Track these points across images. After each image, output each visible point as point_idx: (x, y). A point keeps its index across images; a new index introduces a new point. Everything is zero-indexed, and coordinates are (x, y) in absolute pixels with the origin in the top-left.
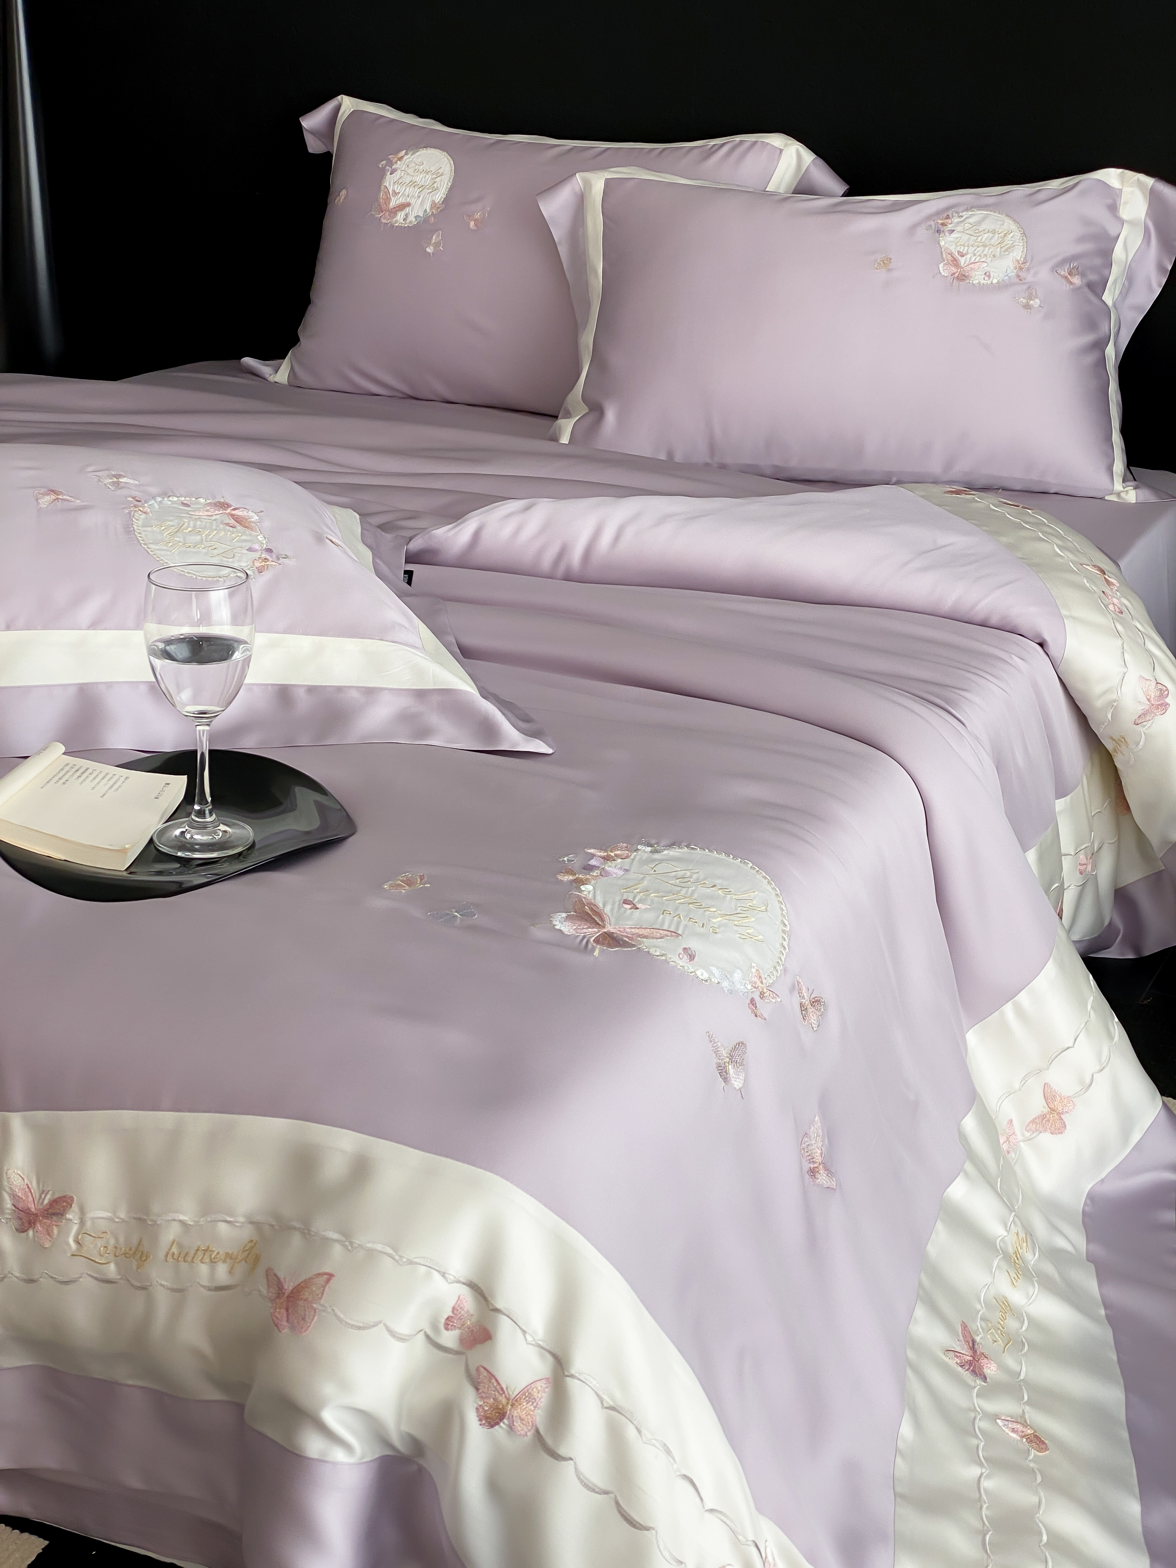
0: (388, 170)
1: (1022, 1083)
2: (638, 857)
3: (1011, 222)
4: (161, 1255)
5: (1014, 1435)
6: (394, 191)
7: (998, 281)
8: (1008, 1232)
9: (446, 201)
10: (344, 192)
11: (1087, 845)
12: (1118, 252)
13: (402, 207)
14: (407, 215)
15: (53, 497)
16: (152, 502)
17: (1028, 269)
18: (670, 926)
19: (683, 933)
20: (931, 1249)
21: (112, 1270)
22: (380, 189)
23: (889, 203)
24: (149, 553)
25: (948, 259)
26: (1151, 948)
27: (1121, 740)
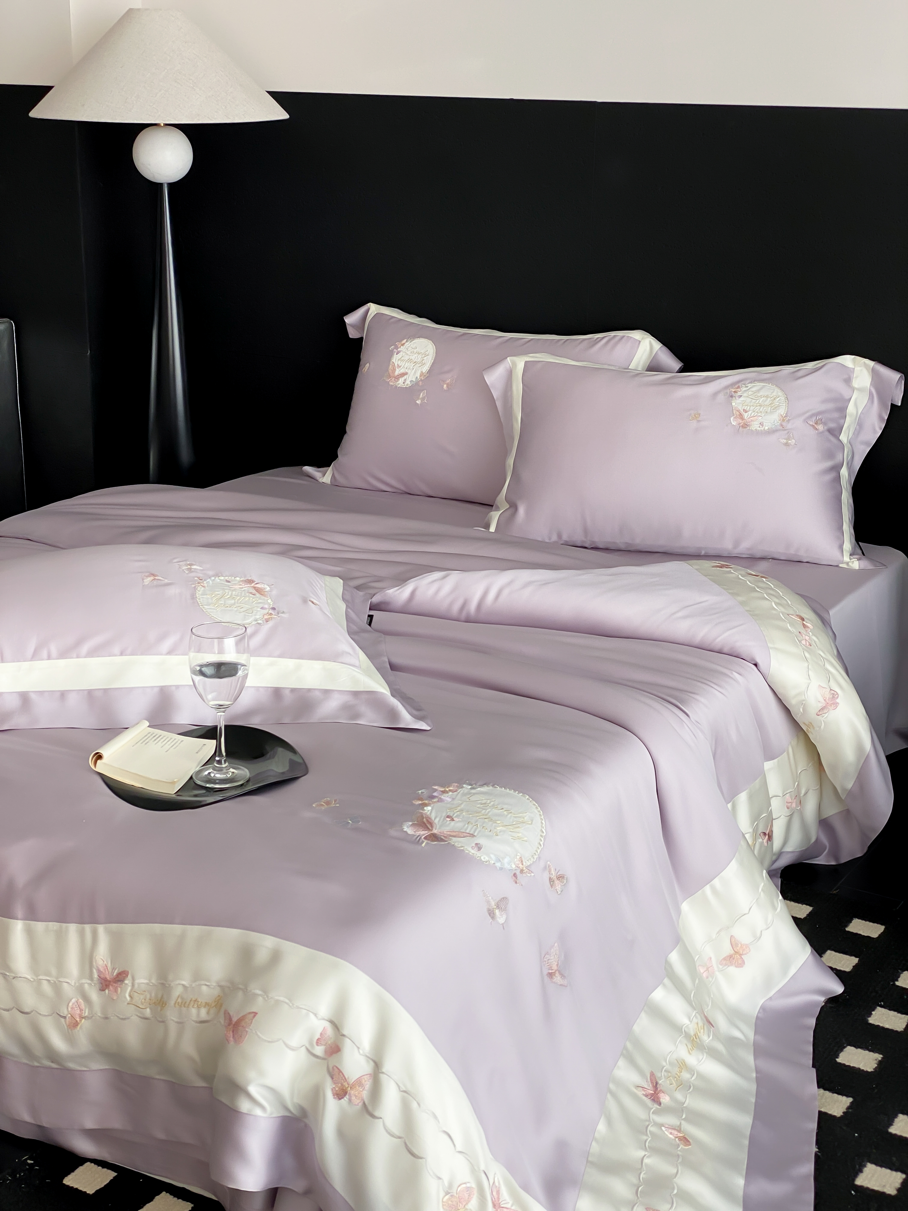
0: (395, 352)
1: (717, 935)
2: (462, 791)
3: (779, 390)
4: (173, 1003)
5: (671, 1136)
6: (398, 364)
7: (769, 428)
8: (691, 1022)
9: (430, 371)
10: (368, 365)
11: (791, 790)
12: (851, 408)
13: (403, 375)
14: (405, 380)
15: (152, 578)
16: (209, 580)
17: (789, 420)
18: (470, 831)
19: (477, 835)
20: (636, 1028)
21: (148, 1012)
22: (390, 363)
23: (702, 377)
24: (203, 610)
25: (737, 415)
26: (845, 858)
27: (810, 725)
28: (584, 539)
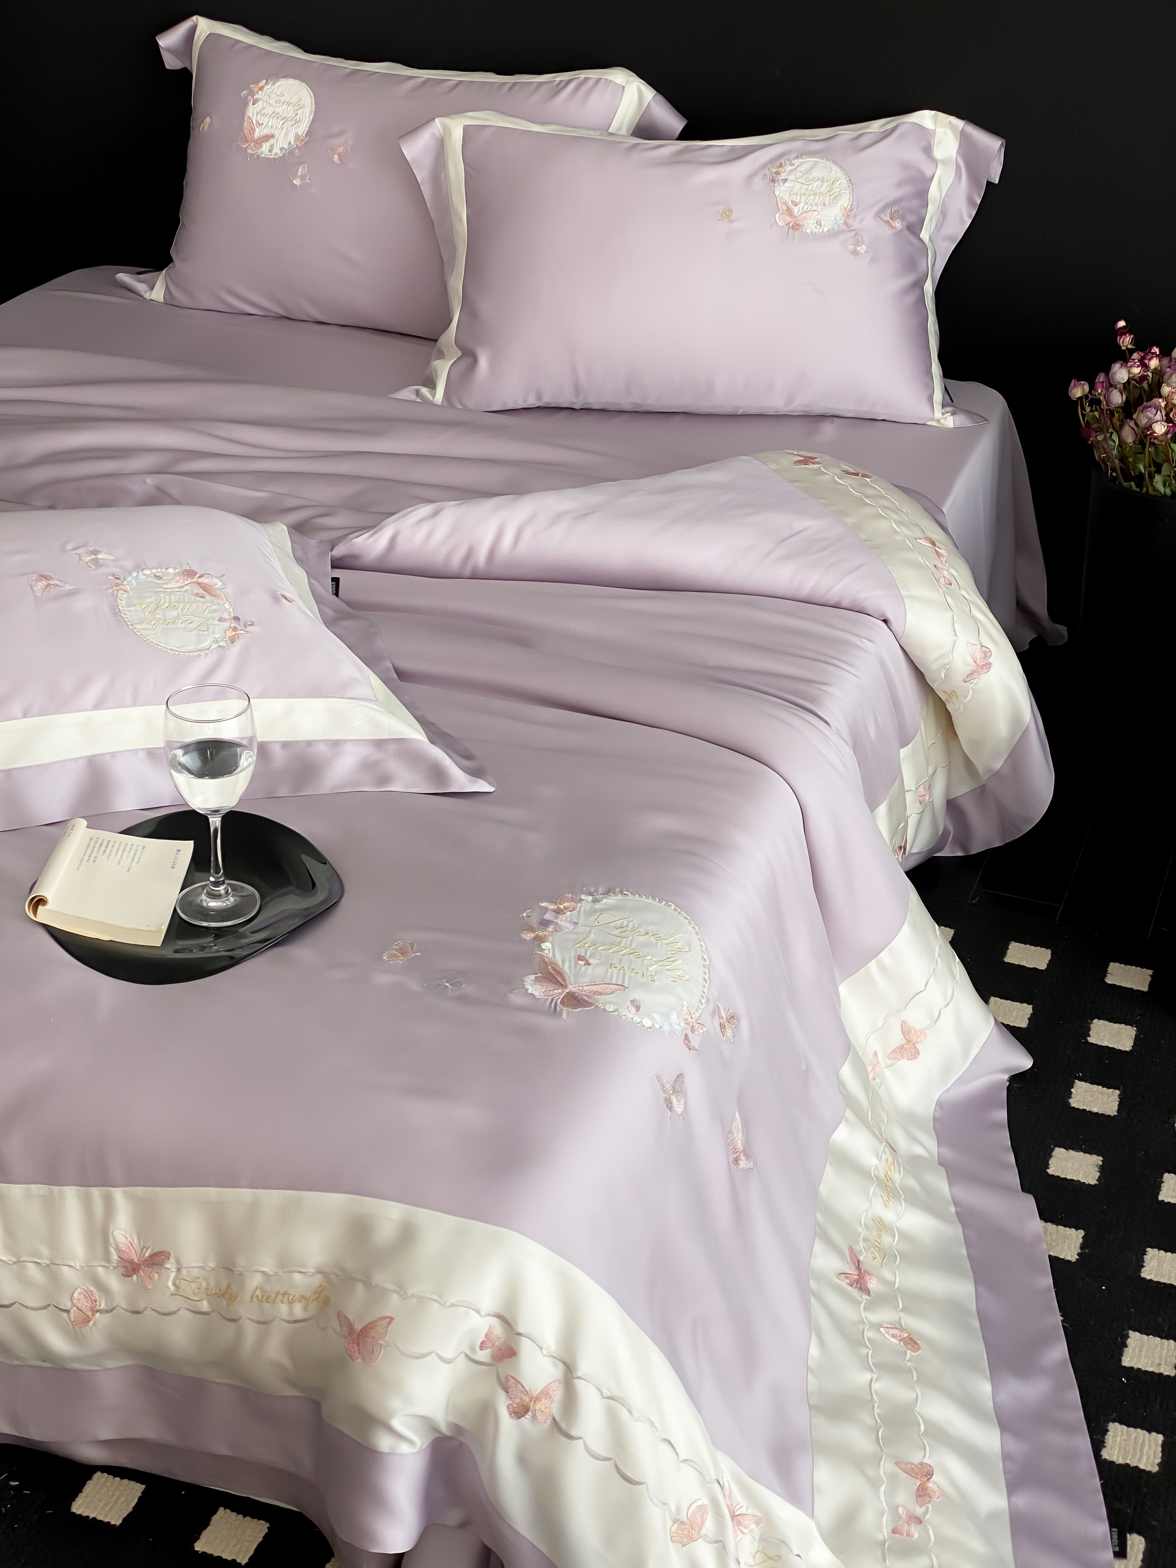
0: (250, 100)
1: (884, 1022)
2: (583, 908)
3: (837, 169)
4: (248, 1297)
5: (894, 1340)
6: (257, 122)
7: (828, 229)
8: (880, 1161)
9: (309, 133)
10: (208, 120)
11: (925, 780)
12: (934, 192)
13: (268, 137)
14: (272, 146)
15: (45, 583)
16: (130, 578)
17: (855, 216)
19: (629, 986)
20: (823, 1189)
21: (205, 1306)
23: (725, 149)
25: (783, 209)
26: (976, 848)
27: (953, 694)
28: (574, 400)
